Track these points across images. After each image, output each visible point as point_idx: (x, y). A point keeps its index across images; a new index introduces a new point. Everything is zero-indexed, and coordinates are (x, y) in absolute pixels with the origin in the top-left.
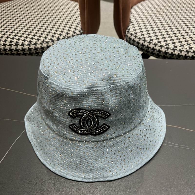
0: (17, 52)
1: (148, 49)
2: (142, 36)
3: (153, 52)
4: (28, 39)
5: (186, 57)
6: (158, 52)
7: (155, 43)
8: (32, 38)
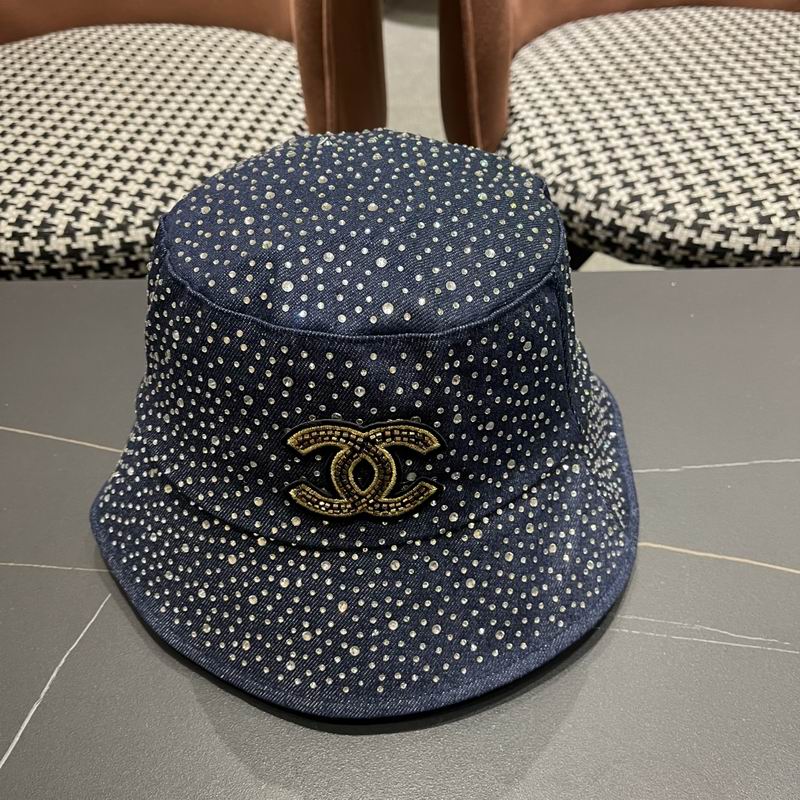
0: (47, 262)
1: (593, 228)
2: (566, 175)
3: (614, 240)
4: (93, 209)
5: (747, 257)
6: (633, 241)
7: (619, 202)
8: (109, 204)
